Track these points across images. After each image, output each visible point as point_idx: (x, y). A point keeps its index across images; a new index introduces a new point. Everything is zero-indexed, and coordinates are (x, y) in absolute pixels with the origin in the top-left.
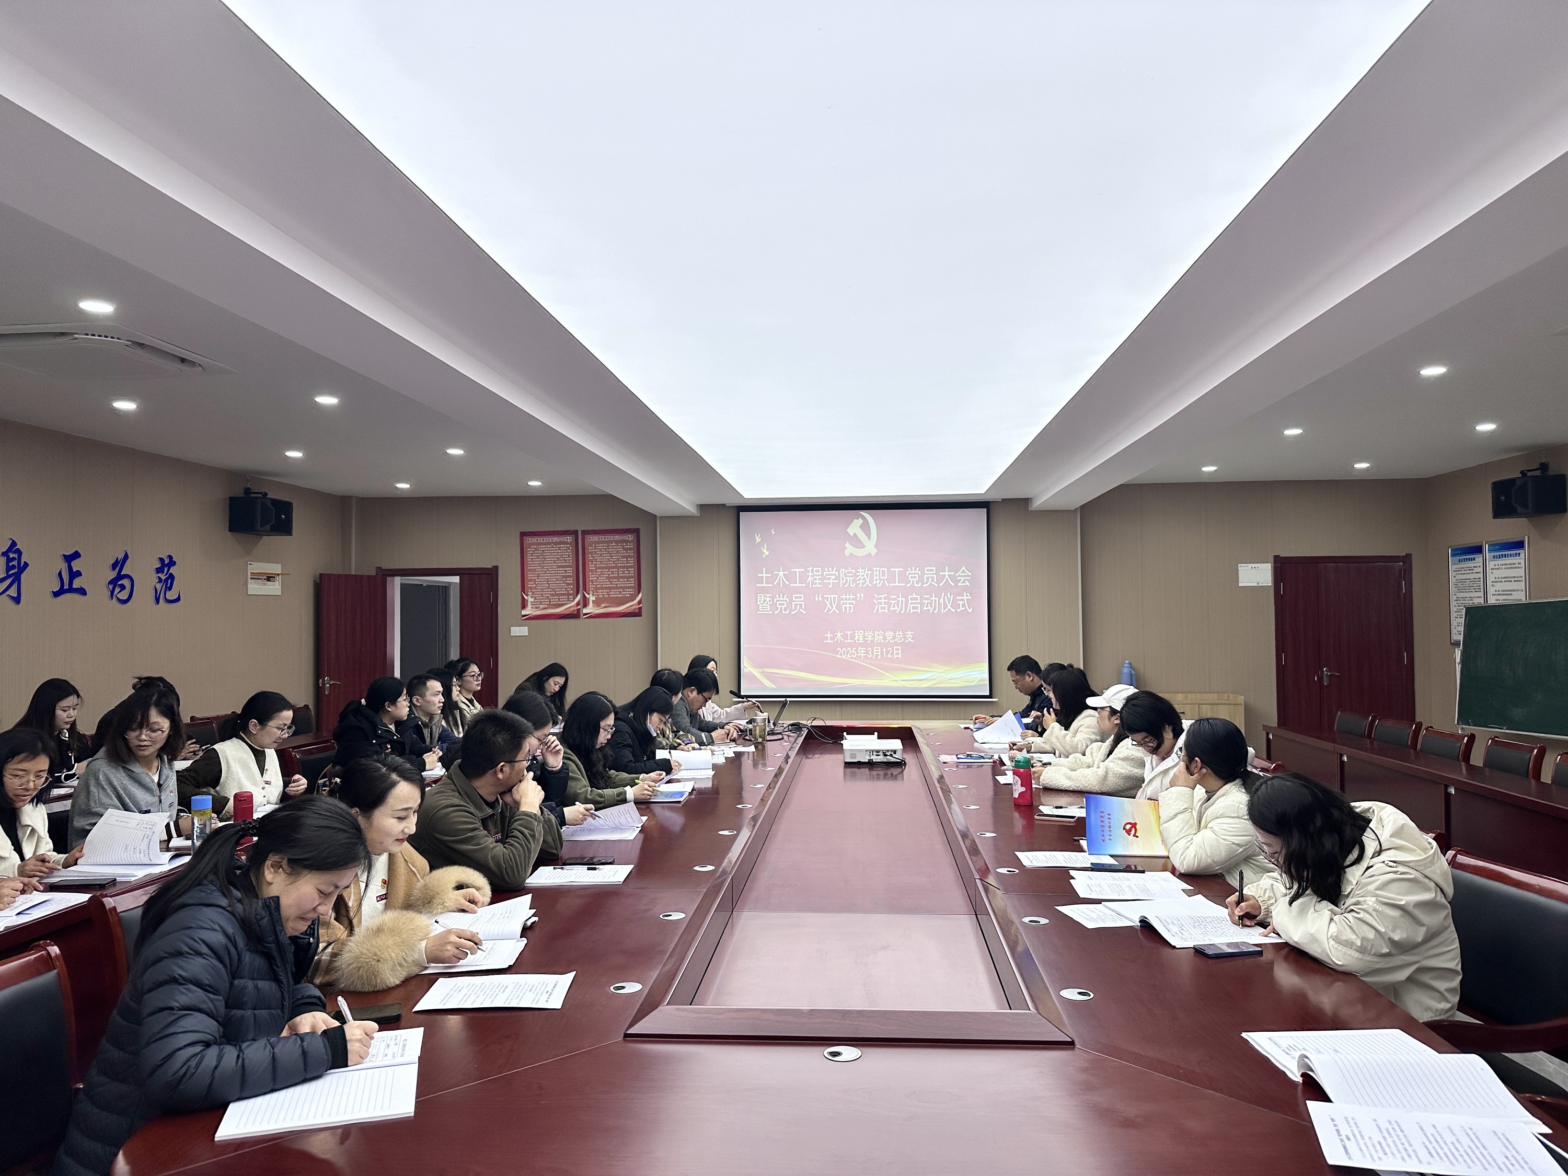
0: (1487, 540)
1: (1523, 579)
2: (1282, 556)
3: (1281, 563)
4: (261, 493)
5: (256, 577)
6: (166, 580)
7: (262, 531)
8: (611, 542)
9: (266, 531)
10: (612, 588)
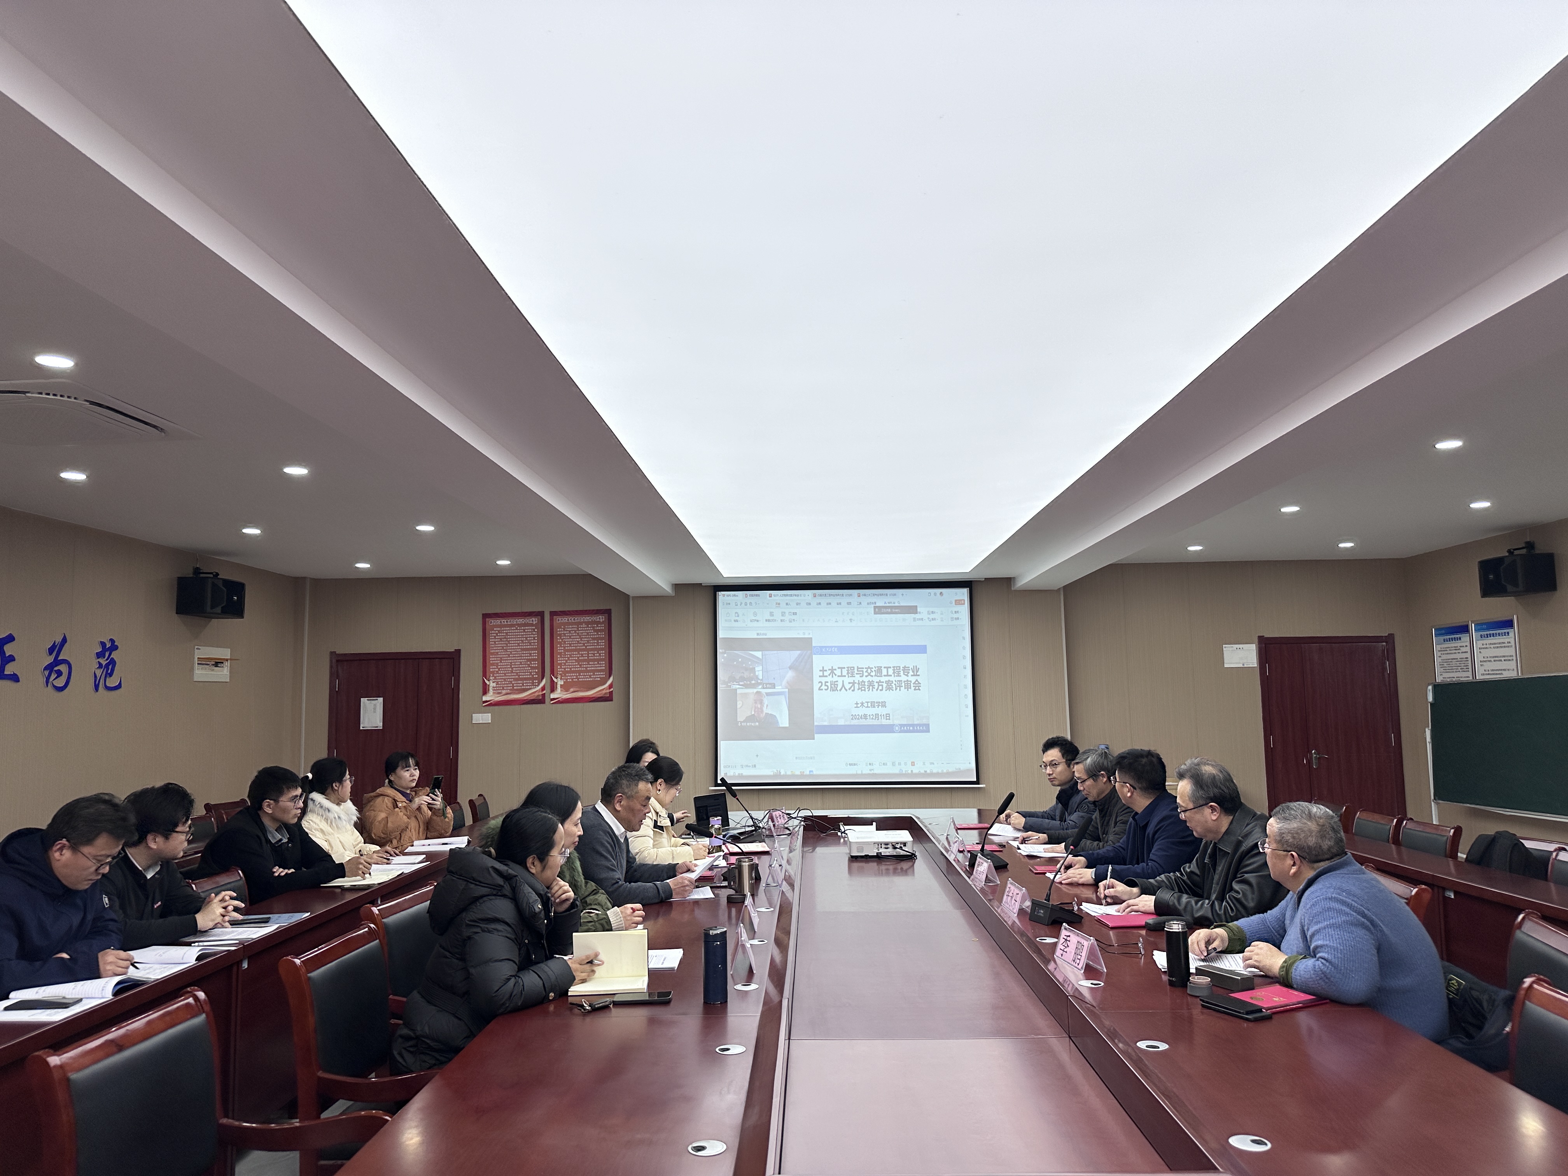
0: (1474, 619)
1: (1514, 658)
2: (1266, 636)
3: (1265, 644)
4: (211, 573)
5: (203, 662)
6: (107, 665)
7: (212, 613)
8: (581, 623)
9: (218, 614)
10: (582, 671)
